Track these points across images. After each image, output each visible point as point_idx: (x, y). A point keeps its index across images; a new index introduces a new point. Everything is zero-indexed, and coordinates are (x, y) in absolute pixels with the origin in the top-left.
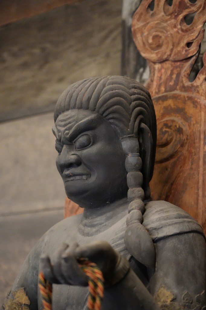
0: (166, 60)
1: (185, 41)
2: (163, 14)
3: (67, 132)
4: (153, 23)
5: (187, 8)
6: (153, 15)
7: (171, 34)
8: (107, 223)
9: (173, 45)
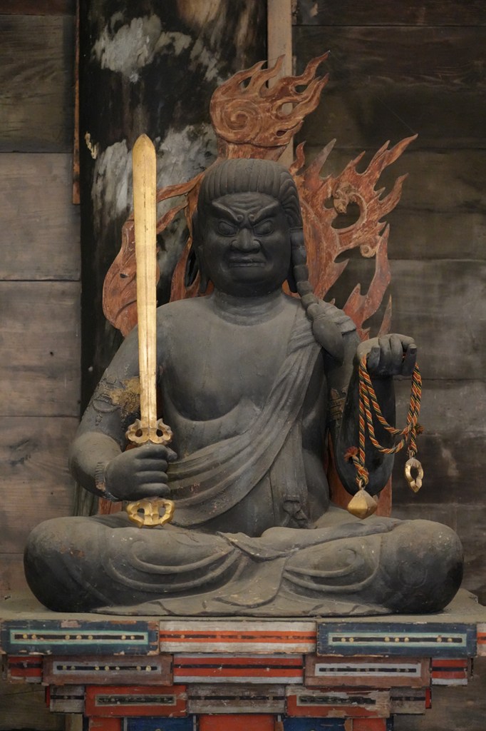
0: (248, 143)
1: (277, 129)
2: (257, 94)
3: (252, 215)
4: (240, 100)
5: (290, 95)
6: (245, 92)
7: (261, 118)
8: (268, 313)
9: (260, 130)
